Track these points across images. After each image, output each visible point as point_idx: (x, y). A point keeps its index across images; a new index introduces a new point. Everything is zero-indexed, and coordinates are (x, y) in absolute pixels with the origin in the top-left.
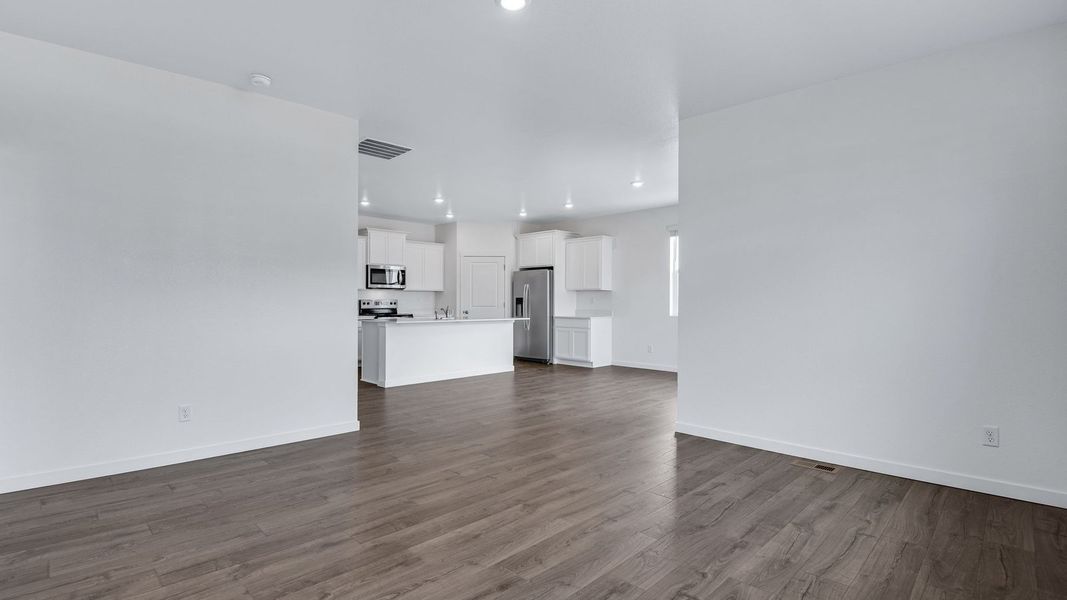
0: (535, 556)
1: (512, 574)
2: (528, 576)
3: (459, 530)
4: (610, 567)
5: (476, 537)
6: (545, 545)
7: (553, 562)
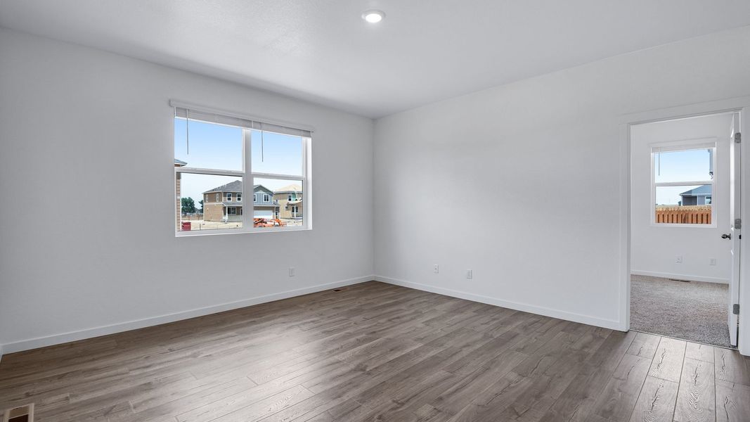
0: (359, 342)
1: (370, 336)
2: (364, 335)
3: (403, 353)
4: (325, 339)
5: (391, 350)
6: (354, 346)
7: (352, 340)
